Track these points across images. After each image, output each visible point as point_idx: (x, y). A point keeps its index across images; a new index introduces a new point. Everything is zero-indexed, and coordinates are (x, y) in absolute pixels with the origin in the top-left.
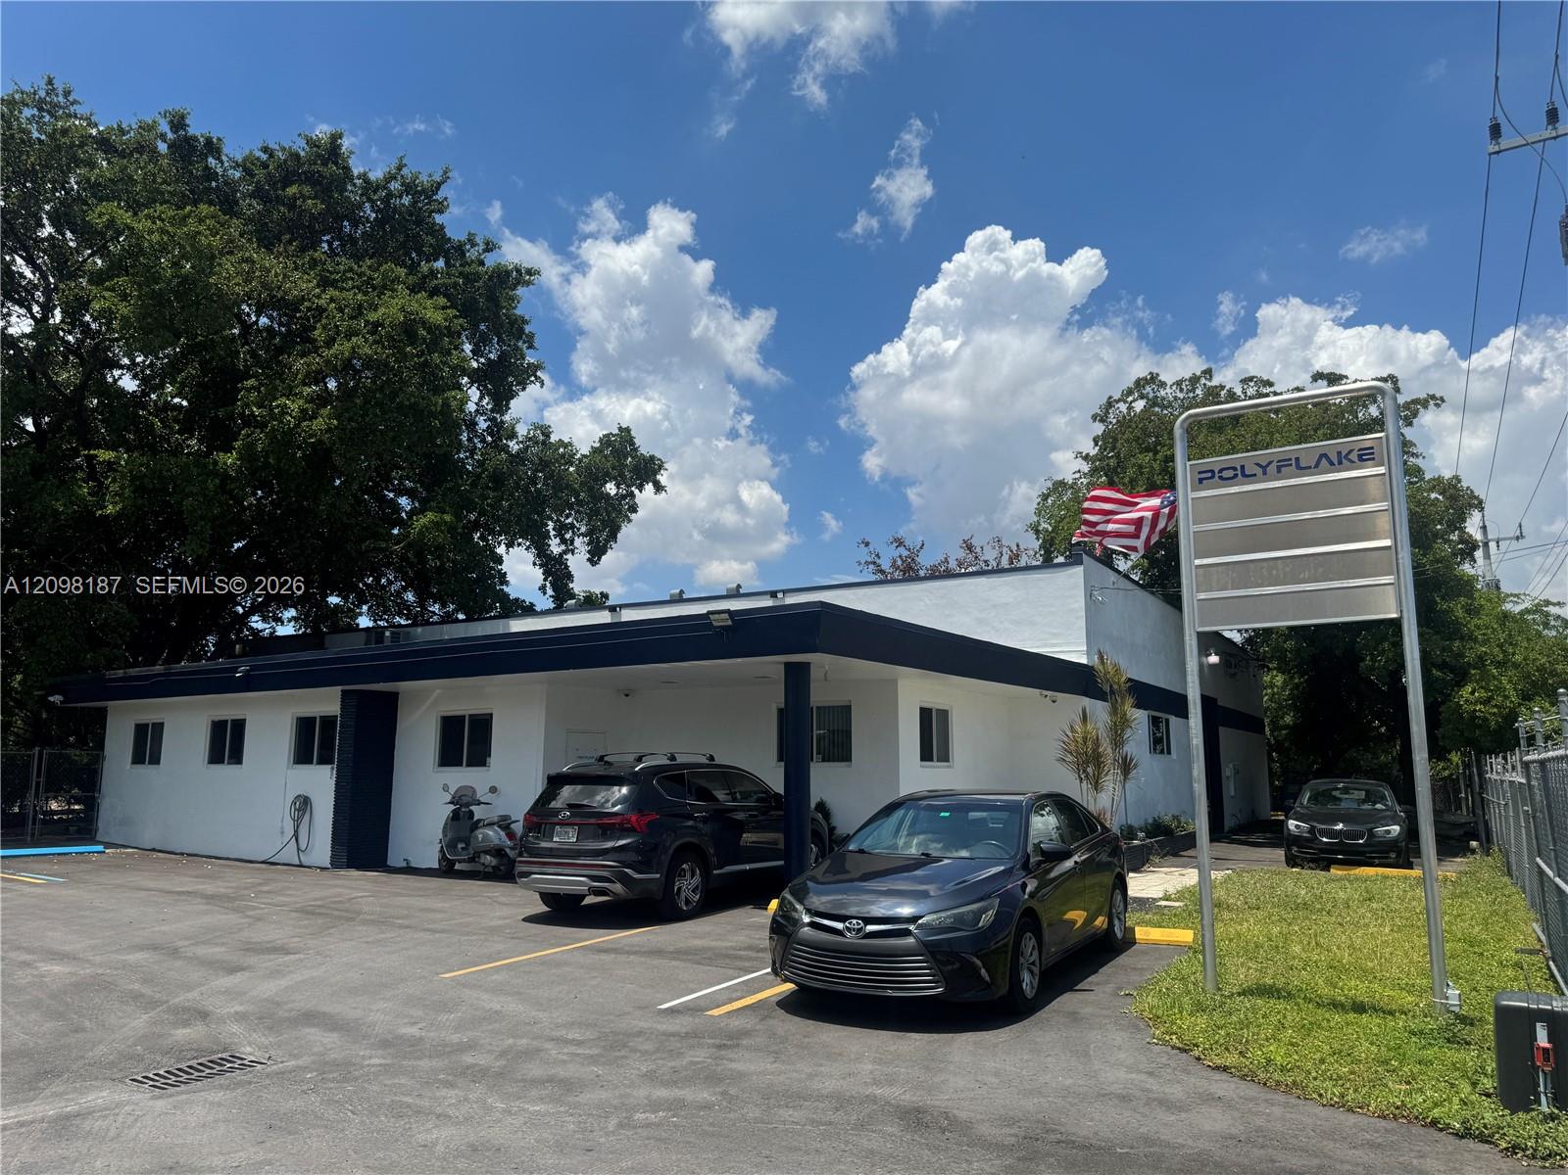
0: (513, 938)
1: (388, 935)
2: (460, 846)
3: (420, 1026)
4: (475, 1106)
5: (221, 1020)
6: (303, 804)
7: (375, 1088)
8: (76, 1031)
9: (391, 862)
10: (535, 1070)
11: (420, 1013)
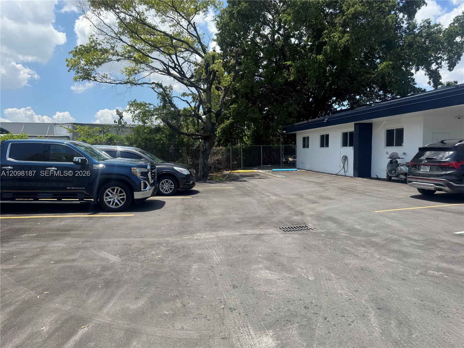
0: (405, 202)
1: (363, 197)
2: (393, 172)
3: (362, 226)
4: (369, 255)
5: (306, 216)
6: (345, 158)
7: (339, 242)
8: (272, 214)
9: (372, 176)
10: (395, 247)
11: (363, 222)
